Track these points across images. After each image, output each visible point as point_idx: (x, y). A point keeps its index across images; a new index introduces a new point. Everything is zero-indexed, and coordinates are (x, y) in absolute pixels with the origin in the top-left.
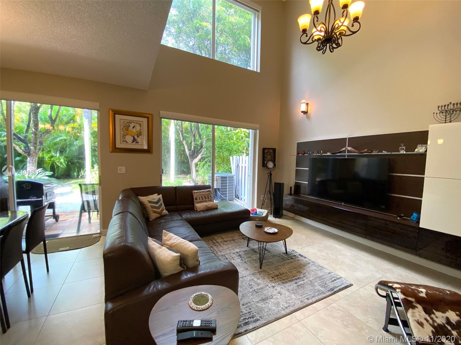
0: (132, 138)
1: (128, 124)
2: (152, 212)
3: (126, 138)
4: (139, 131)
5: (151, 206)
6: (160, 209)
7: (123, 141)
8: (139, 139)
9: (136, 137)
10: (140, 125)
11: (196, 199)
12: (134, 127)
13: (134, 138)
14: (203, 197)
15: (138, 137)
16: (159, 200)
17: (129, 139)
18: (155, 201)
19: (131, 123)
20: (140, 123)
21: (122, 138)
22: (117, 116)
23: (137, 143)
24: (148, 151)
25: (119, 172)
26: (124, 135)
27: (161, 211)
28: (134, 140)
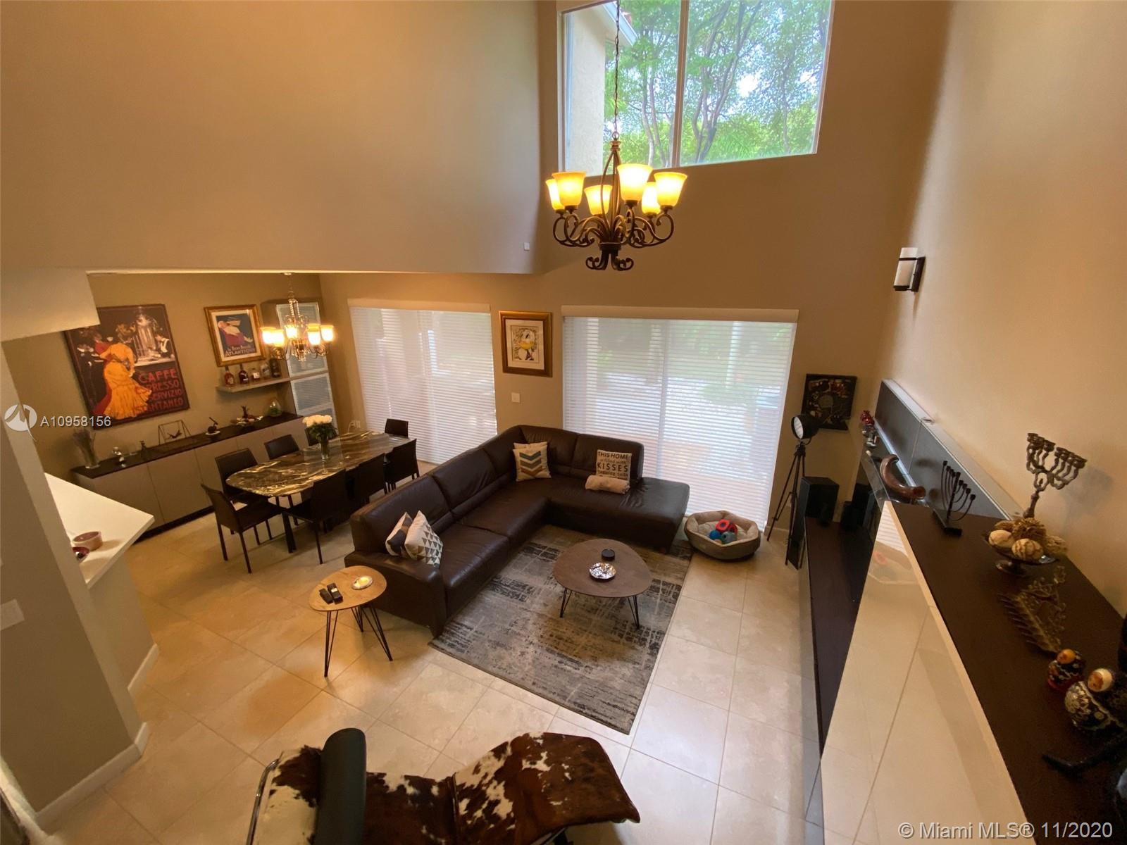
0: (526, 352)
2: (520, 470)
3: (519, 353)
5: (521, 461)
6: (535, 469)
7: (516, 358)
8: (534, 355)
9: (530, 351)
10: (534, 331)
11: (598, 466)
12: (527, 336)
13: (528, 353)
14: (611, 466)
15: (533, 350)
16: (539, 454)
17: (523, 354)
18: (530, 455)
19: (524, 330)
20: (535, 329)
21: (514, 352)
22: (507, 321)
23: (532, 359)
24: (546, 372)
27: (535, 471)
28: (529, 356)
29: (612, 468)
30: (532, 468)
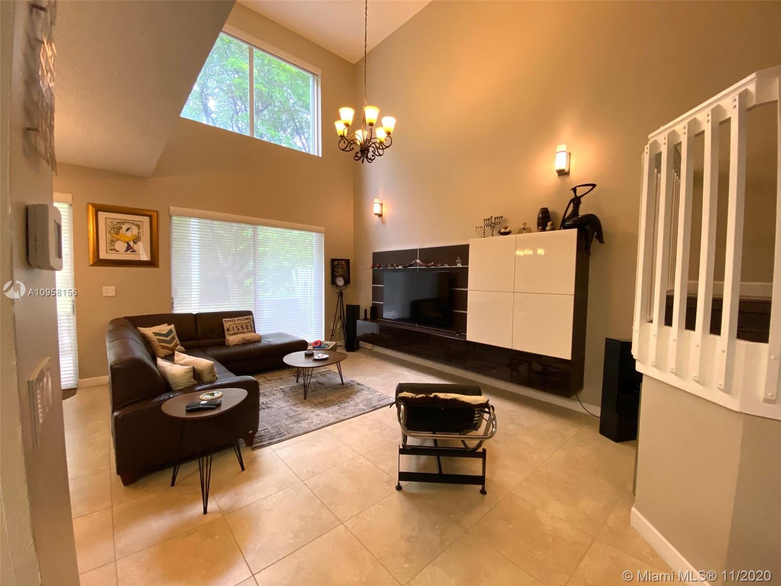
0: (126, 245)
1: (118, 225)
2: (160, 348)
3: (115, 246)
4: (137, 234)
5: (158, 339)
6: (173, 344)
7: (111, 250)
8: (135, 247)
9: (132, 243)
10: (138, 226)
11: (228, 330)
12: (128, 230)
13: (129, 245)
14: (239, 327)
15: (135, 243)
16: (170, 331)
17: (121, 246)
18: (165, 332)
19: (124, 223)
20: (138, 223)
21: (108, 244)
22: (100, 213)
23: (134, 251)
24: (152, 263)
25: (105, 294)
26: (112, 240)
27: (173, 346)
28: (129, 248)
29: (240, 328)
30: (170, 344)
